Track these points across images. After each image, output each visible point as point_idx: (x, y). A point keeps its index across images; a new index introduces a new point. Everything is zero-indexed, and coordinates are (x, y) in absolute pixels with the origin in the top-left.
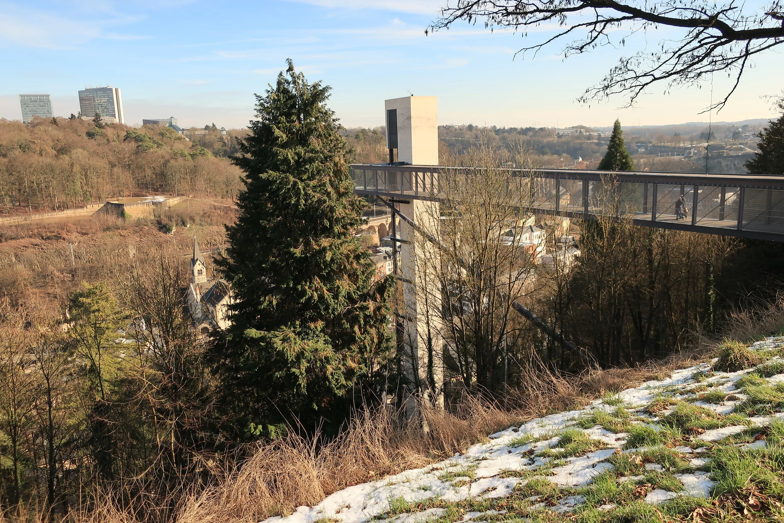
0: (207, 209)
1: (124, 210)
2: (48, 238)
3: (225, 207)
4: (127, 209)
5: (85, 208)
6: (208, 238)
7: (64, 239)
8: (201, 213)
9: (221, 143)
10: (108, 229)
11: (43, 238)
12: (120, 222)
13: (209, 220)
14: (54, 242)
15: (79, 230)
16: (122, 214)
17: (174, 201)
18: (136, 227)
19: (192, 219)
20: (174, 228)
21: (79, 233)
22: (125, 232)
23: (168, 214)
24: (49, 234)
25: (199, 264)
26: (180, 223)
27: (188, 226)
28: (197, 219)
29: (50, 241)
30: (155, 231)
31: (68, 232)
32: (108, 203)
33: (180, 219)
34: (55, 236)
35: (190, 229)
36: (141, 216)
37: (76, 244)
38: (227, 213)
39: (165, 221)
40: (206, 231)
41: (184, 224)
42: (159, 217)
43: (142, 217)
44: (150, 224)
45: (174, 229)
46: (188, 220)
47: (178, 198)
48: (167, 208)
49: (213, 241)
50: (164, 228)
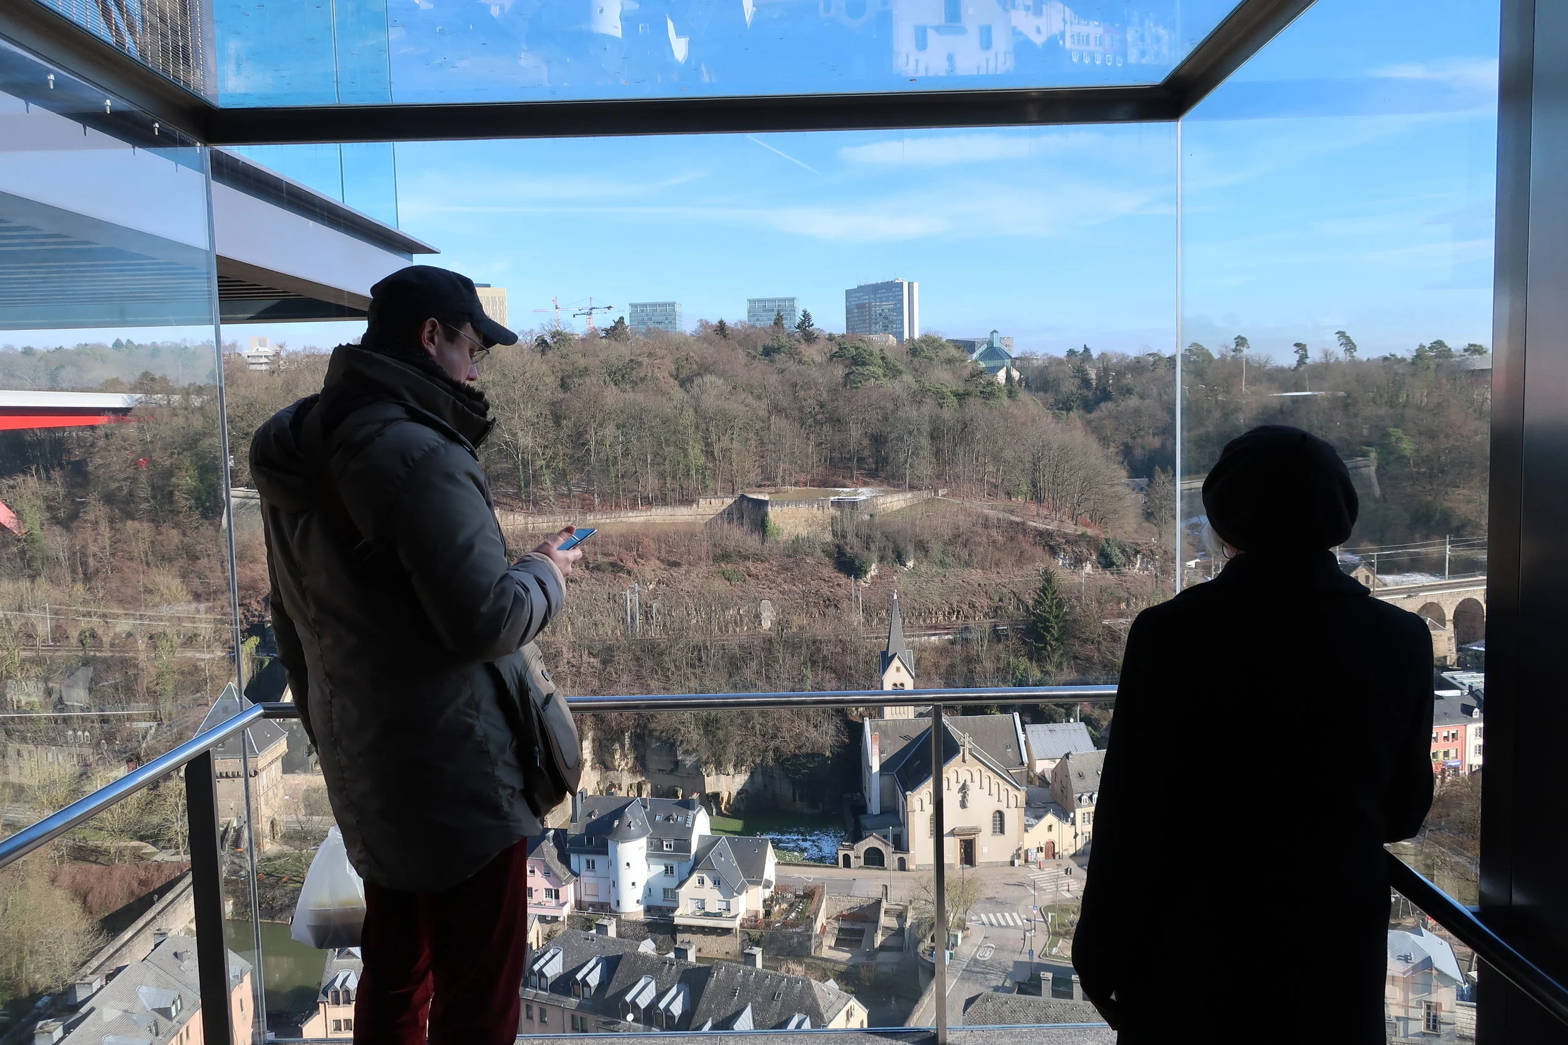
0: (964, 523)
1: (766, 514)
2: (598, 568)
3: (1012, 523)
4: (773, 512)
5: (695, 506)
6: (954, 600)
7: (629, 573)
8: (947, 533)
9: (1077, 381)
10: (725, 557)
11: (587, 568)
12: (753, 542)
13: (964, 554)
14: (608, 576)
15: (663, 555)
16: (761, 525)
17: (894, 502)
18: (789, 556)
19: (922, 547)
20: (874, 566)
21: (662, 561)
22: (760, 566)
23: (865, 531)
24: (600, 558)
25: (898, 669)
26: (890, 554)
27: (910, 564)
28: (936, 548)
29: (599, 575)
30: (828, 571)
31: (639, 556)
32: (743, 497)
33: (891, 545)
34: (613, 565)
35: (914, 572)
36: (803, 532)
37: (651, 587)
38: (1012, 539)
39: (854, 546)
40: (952, 581)
41: (900, 558)
42: (844, 537)
43: (805, 534)
44: (819, 552)
45: (873, 570)
46: (910, 548)
47: (909, 495)
48: (867, 517)
49: (966, 607)
50: (850, 566)
